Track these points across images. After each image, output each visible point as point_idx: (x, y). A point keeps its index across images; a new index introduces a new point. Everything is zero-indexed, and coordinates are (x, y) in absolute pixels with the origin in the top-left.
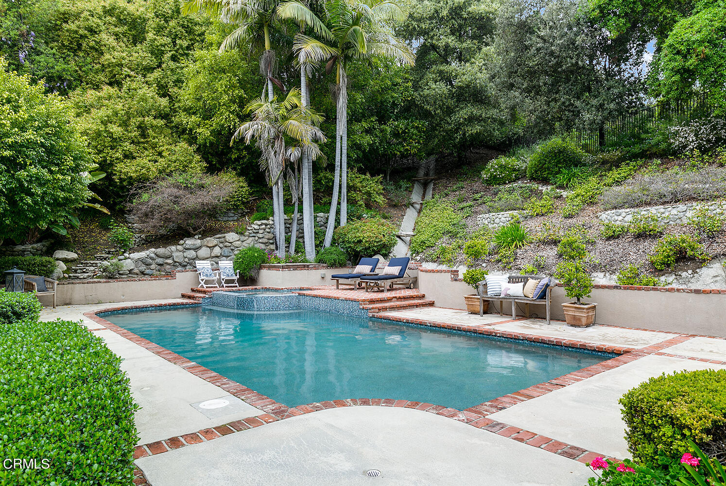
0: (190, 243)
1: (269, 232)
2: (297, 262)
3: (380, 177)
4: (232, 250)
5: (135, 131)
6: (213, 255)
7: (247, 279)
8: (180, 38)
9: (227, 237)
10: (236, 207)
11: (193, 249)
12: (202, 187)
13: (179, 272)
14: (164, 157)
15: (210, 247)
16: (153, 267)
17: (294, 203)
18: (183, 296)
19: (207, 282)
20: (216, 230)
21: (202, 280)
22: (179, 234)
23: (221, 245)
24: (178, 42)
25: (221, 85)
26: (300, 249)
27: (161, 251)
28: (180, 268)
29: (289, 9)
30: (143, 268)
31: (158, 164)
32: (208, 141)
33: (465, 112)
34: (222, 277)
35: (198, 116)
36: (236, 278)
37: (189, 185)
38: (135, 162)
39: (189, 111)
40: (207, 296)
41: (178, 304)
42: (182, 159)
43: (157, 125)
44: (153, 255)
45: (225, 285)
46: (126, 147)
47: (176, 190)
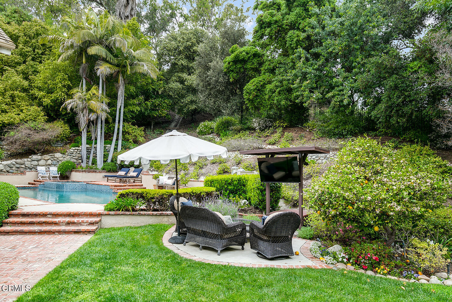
0: (35, 157)
1: (79, 154)
2: (92, 169)
3: (143, 128)
4: (58, 162)
5: (8, 98)
6: (47, 164)
7: (64, 176)
8: (38, 48)
9: (55, 155)
10: (62, 140)
11: (36, 161)
12: (44, 130)
13: (28, 171)
14: (24, 113)
15: (45, 160)
16: (14, 169)
17: (93, 140)
18: (29, 184)
19: (42, 177)
20: (50, 151)
21: (40, 176)
22: (29, 153)
23: (52, 159)
24: (36, 50)
25: (58, 78)
26: (94, 162)
27: (19, 161)
28: (28, 170)
29: (94, 50)
30: (8, 169)
31: (20, 116)
32: (49, 105)
33: (190, 98)
34: (51, 175)
35: (45, 91)
36: (58, 176)
37: (37, 128)
38: (7, 115)
39: (40, 89)
40: (42, 184)
41: (26, 187)
42: (34, 114)
43: (21, 96)
44: (14, 163)
45: (52, 179)
46: (3, 107)
47: (29, 131)
